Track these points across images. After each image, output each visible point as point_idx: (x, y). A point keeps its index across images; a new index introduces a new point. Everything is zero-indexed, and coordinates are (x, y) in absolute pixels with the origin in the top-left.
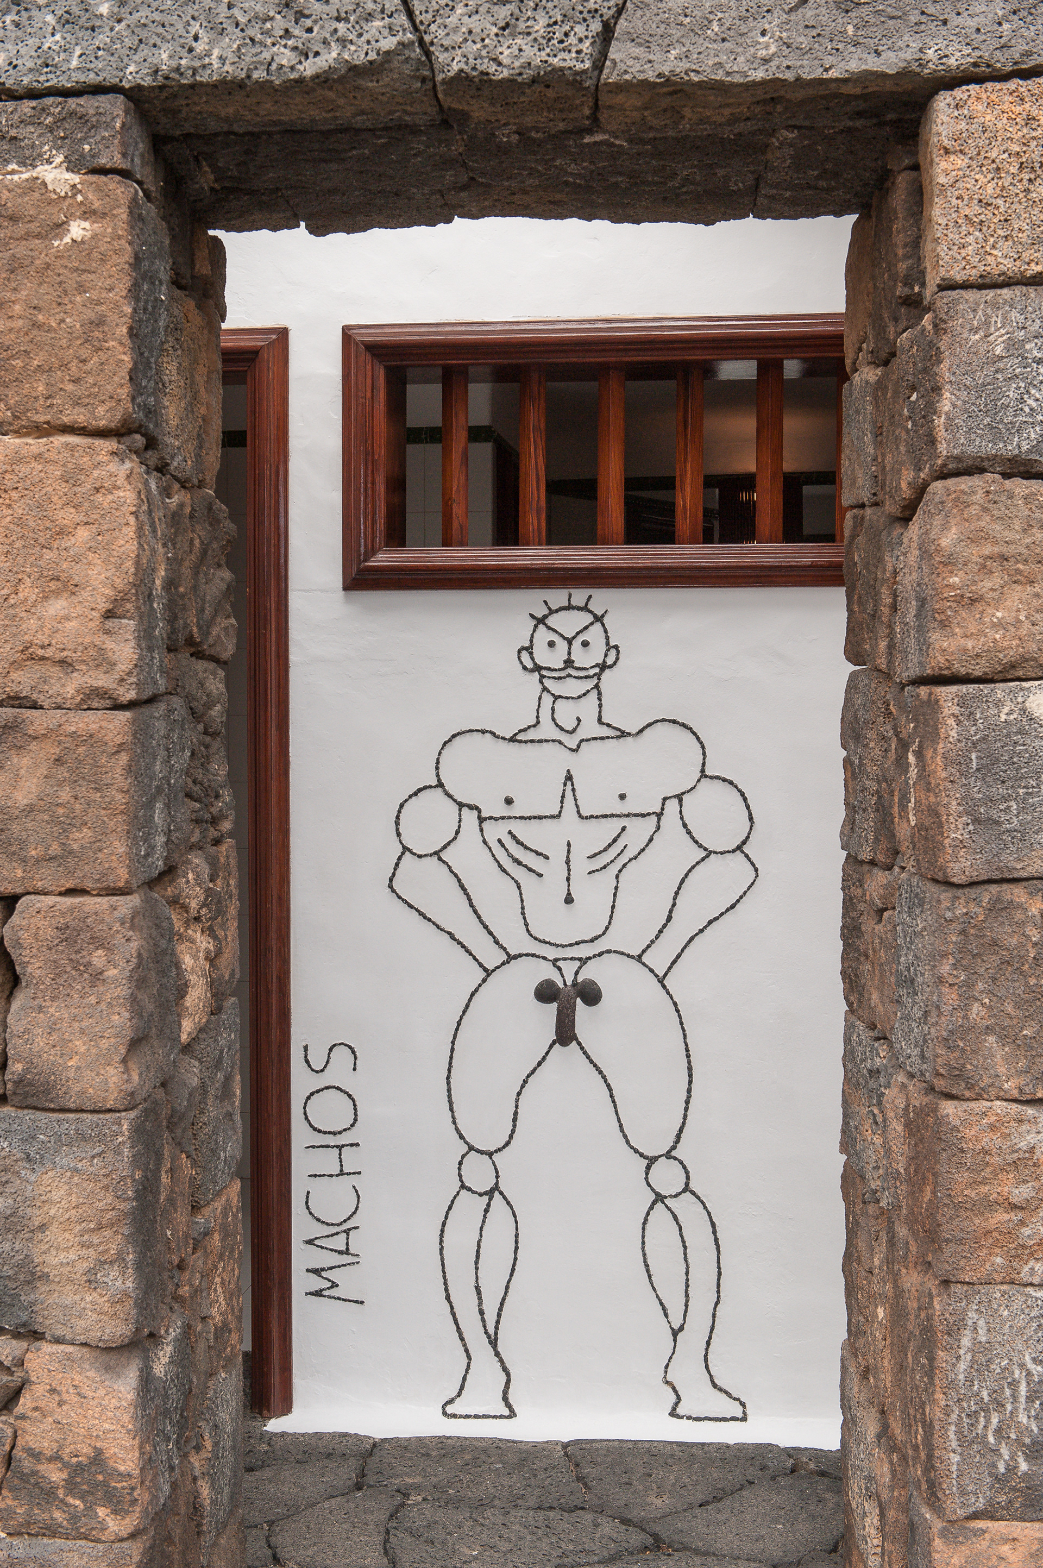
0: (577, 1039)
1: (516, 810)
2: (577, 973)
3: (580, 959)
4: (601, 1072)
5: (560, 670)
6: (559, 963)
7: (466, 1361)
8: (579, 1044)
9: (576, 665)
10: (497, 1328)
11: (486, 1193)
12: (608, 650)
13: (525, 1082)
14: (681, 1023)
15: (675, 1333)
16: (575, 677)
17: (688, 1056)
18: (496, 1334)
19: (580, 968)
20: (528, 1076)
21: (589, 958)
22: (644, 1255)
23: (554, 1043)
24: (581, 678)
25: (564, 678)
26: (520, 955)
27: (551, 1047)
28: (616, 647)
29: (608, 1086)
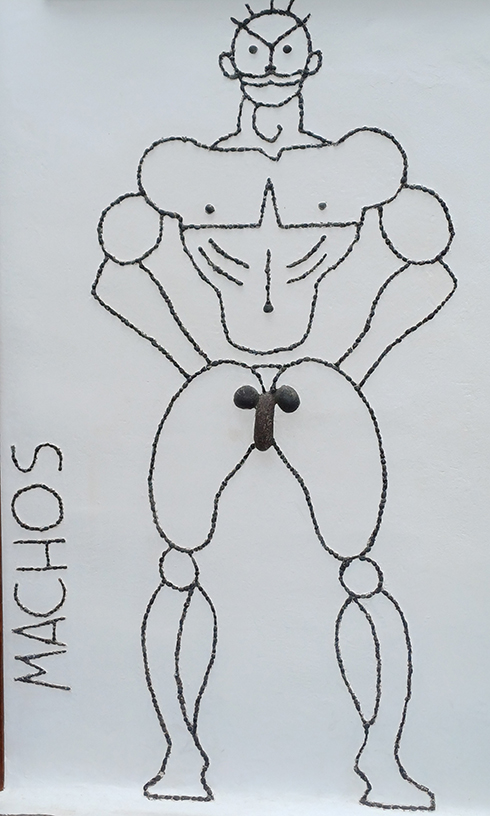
0: (275, 444)
1: (216, 219)
2: (275, 380)
3: (279, 367)
4: (297, 476)
5: (261, 77)
6: (257, 371)
7: (167, 745)
8: (277, 449)
9: (277, 71)
10: (196, 716)
11: (185, 589)
12: (310, 56)
13: (224, 484)
14: (377, 431)
15: (366, 727)
16: (276, 84)
17: (383, 463)
18: (195, 721)
19: (279, 375)
20: (227, 479)
21: (288, 366)
22: (338, 651)
23: (252, 447)
24: (282, 85)
25: (266, 85)
26: (221, 362)
27: (249, 451)
28: (319, 53)
29: (305, 489)
